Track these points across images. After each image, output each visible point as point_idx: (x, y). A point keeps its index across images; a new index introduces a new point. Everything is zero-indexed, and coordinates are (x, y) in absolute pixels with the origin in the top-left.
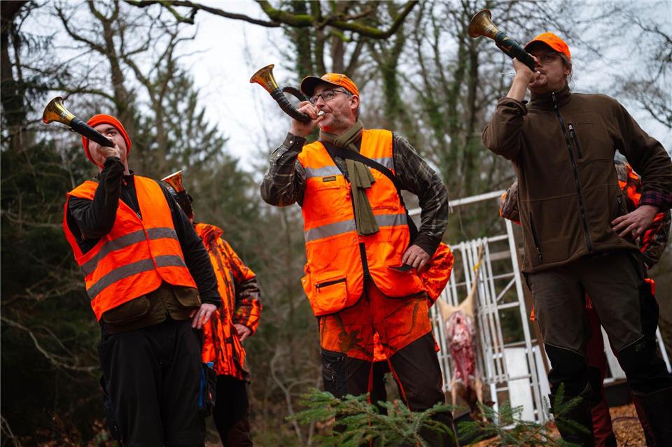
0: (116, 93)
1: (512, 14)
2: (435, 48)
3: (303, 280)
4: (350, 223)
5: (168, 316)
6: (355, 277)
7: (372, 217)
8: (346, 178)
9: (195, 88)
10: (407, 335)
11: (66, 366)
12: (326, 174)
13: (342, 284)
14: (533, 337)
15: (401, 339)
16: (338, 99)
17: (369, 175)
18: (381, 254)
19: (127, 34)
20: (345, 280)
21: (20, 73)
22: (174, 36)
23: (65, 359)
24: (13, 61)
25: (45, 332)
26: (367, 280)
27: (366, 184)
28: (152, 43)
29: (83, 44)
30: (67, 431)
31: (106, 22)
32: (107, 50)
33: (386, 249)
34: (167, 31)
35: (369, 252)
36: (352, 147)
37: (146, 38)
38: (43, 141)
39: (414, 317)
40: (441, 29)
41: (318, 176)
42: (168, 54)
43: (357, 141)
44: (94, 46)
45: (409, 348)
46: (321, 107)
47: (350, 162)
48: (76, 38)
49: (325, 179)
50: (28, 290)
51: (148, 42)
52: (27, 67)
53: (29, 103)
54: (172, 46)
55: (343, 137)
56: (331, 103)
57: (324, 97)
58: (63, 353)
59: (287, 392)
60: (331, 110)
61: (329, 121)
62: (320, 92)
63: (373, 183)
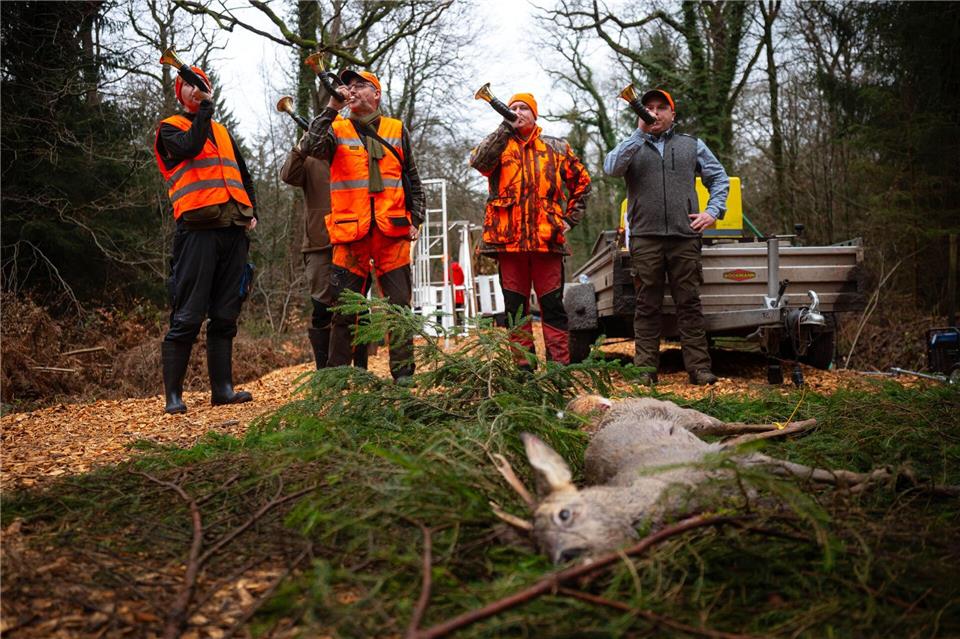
0: (164, 77)
1: (440, 72)
2: (389, 85)
3: (326, 217)
4: (366, 181)
5: (232, 223)
6: (365, 221)
7: (381, 180)
8: (366, 148)
9: (219, 84)
10: (392, 263)
11: (116, 259)
12: (352, 143)
13: (355, 224)
14: (449, 279)
15: (388, 265)
16: (367, 90)
17: (382, 149)
18: (384, 207)
19: (176, 37)
20: (357, 221)
21: (98, 51)
22: (209, 45)
23: (116, 254)
24: (94, 41)
25: (103, 234)
26: (373, 223)
27: (379, 156)
28: (193, 47)
29: (145, 39)
30: (115, 302)
31: (163, 26)
32: (161, 46)
33: (388, 203)
34: (206, 41)
35: (376, 204)
36: (372, 126)
37: (190, 43)
38: (108, 102)
39: (400, 251)
40: (394, 74)
41: (346, 145)
42: (204, 57)
43: (377, 123)
44: (152, 42)
45: (392, 273)
46: (353, 93)
47: (369, 138)
48: (140, 33)
49: (351, 148)
50: (93, 203)
51: (191, 46)
52: (103, 47)
53: (103, 73)
54: (207, 51)
55: (366, 118)
56: (360, 92)
57: (356, 87)
58: (114, 250)
59: (267, 298)
60: (359, 97)
61: (357, 104)
62: (354, 82)
63: (384, 156)
